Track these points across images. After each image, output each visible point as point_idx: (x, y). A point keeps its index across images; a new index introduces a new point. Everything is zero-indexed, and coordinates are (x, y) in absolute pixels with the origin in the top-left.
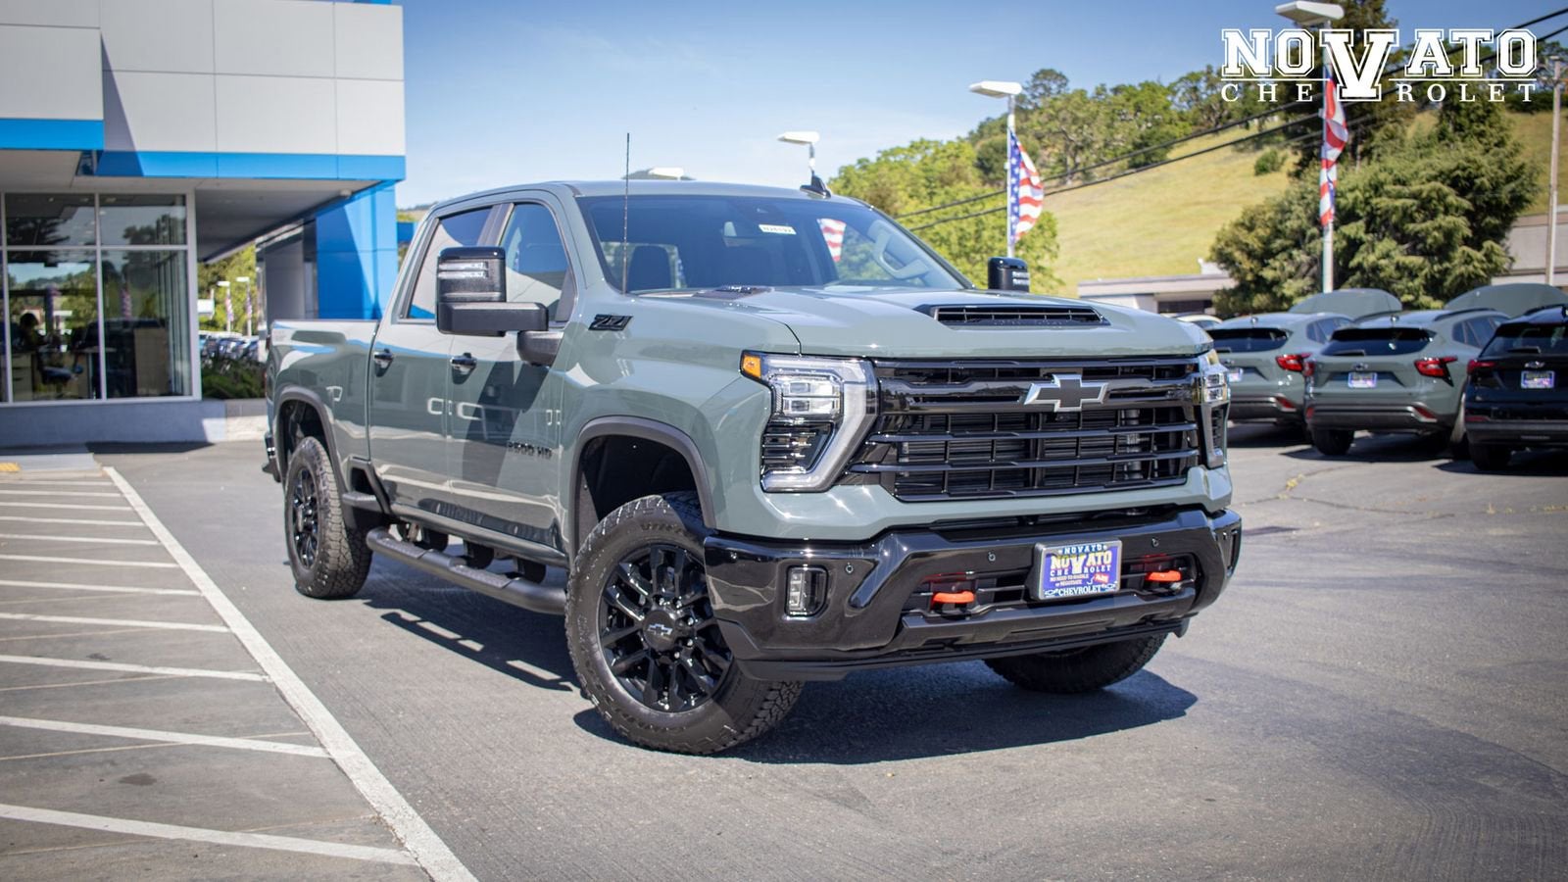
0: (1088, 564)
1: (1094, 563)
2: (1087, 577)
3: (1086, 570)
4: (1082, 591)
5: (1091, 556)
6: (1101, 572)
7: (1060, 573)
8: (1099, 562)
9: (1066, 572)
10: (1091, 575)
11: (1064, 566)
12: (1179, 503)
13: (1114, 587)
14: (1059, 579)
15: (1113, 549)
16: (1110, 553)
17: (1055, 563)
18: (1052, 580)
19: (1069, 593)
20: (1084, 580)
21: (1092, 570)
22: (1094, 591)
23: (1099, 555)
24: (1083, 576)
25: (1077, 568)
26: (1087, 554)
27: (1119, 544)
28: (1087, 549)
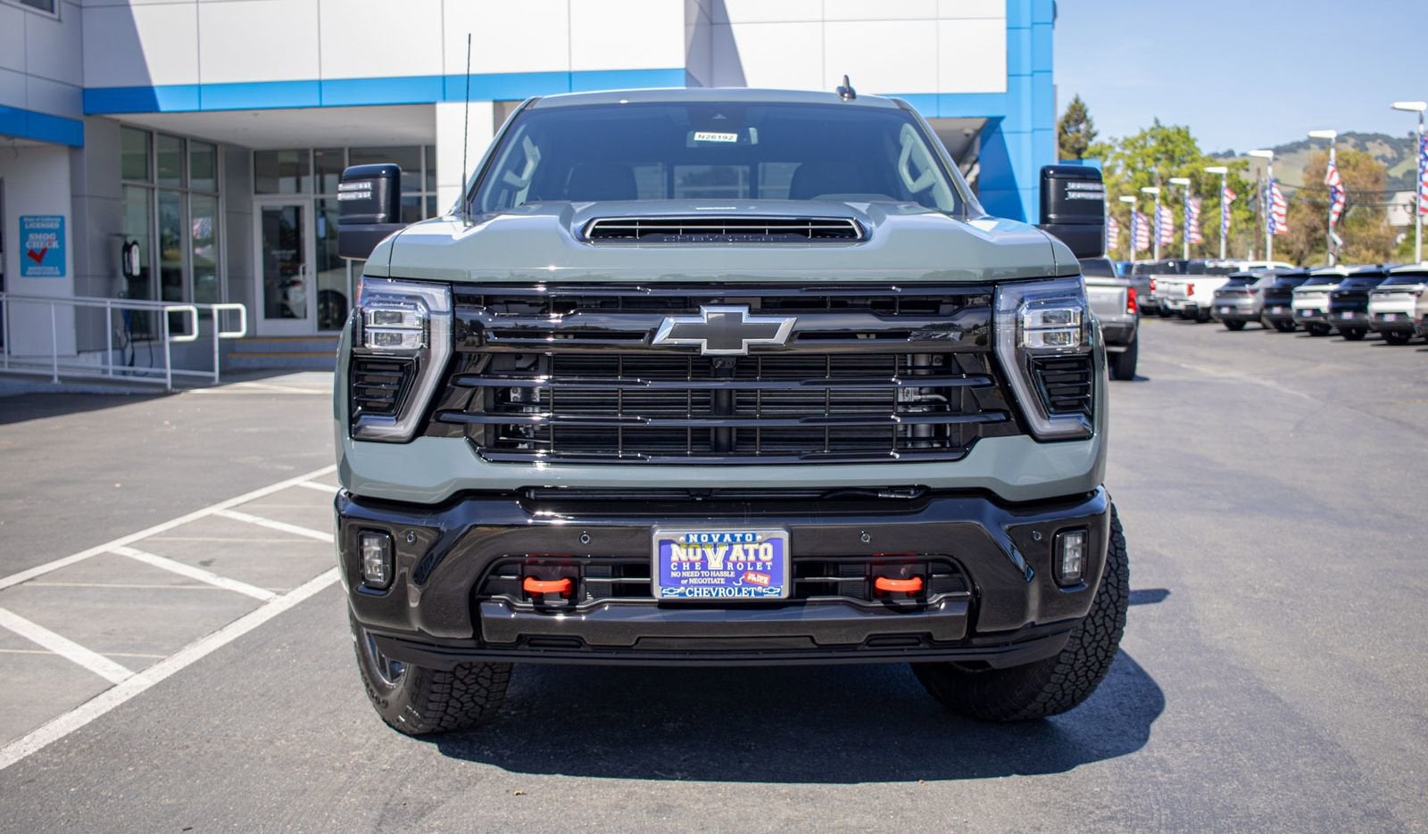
0: (733, 557)
1: (742, 558)
2: (732, 575)
3: (730, 566)
4: (723, 594)
5: (737, 549)
6: (755, 571)
7: (686, 566)
8: (752, 557)
9: (697, 566)
10: (739, 574)
11: (692, 558)
12: (932, 485)
13: (783, 591)
14: (684, 574)
15: (776, 543)
16: (769, 547)
17: (678, 553)
18: (674, 574)
19: (702, 594)
20: (727, 579)
21: (740, 567)
22: (744, 595)
23: (751, 548)
24: (726, 574)
25: (715, 562)
26: (730, 545)
27: (784, 535)
28: (727, 538)
